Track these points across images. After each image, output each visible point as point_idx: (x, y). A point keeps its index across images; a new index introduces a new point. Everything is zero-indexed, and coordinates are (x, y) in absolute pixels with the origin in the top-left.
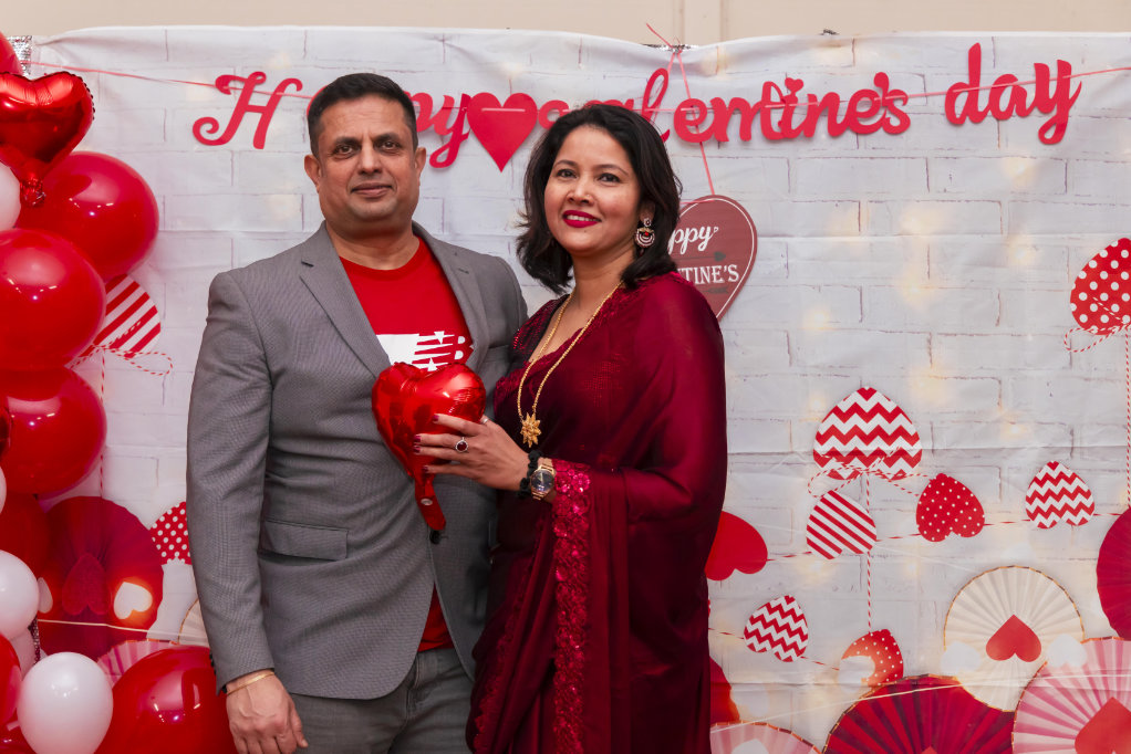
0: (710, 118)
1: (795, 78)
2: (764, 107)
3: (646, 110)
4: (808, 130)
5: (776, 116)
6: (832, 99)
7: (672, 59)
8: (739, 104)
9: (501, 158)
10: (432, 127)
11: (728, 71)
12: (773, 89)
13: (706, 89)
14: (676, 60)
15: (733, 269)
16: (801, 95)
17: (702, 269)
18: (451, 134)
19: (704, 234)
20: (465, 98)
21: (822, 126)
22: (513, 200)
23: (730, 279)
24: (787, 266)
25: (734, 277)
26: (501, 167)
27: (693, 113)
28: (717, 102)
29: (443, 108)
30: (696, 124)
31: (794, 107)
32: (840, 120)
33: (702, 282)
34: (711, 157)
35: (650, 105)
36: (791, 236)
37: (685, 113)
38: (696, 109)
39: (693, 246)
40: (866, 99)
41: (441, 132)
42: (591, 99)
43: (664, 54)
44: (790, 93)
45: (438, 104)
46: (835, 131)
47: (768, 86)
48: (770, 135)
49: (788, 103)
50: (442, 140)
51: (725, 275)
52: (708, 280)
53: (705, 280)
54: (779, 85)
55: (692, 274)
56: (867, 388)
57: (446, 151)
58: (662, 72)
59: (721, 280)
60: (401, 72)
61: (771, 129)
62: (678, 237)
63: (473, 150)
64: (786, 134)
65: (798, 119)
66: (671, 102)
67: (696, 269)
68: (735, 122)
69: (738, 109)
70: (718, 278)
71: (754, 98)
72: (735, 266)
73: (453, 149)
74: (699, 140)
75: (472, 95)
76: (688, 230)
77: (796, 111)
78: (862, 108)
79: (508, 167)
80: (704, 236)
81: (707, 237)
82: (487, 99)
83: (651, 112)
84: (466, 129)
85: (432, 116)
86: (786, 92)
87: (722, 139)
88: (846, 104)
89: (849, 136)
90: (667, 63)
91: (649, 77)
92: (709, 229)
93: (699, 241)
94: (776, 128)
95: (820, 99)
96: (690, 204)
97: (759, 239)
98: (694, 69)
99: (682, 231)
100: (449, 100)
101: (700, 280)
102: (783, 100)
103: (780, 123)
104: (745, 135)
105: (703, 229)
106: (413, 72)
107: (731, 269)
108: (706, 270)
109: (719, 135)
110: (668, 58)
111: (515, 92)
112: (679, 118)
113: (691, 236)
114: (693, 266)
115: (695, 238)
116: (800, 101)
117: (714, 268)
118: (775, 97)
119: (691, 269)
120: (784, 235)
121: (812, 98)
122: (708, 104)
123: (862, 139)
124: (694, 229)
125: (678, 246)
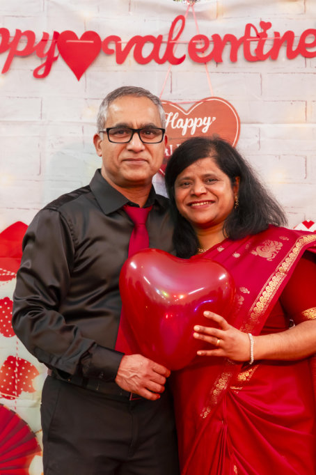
0: (211, 47)
1: (266, 21)
2: (245, 40)
3: (171, 42)
4: (274, 55)
5: (253, 46)
6: (289, 35)
7: (188, 9)
8: (229, 38)
9: (79, 72)
10: (35, 52)
11: (224, 16)
12: (252, 29)
13: (210, 28)
14: (190, 10)
16: (270, 33)
18: (46, 57)
19: (206, 122)
20: (56, 34)
21: (283, 51)
22: (86, 99)
24: (259, 142)
26: (79, 77)
27: (201, 43)
28: (216, 37)
29: (42, 40)
30: (203, 51)
31: (264, 41)
32: (294, 48)
34: (212, 72)
35: (173, 38)
36: (262, 123)
37: (196, 44)
38: (202, 41)
39: (199, 129)
40: (312, 35)
41: (40, 55)
42: (136, 35)
43: (183, 5)
44: (263, 31)
45: (39, 38)
46: (291, 55)
47: (249, 26)
48: (249, 58)
49: (261, 37)
50: (42, 60)
54: (255, 25)
56: (308, 221)
57: (43, 68)
58: (181, 17)
60: (17, 17)
61: (250, 53)
62: (189, 124)
63: (61, 67)
64: (260, 57)
65: (267, 47)
66: (187, 36)
68: (227, 50)
69: (229, 41)
71: (239, 34)
73: (48, 67)
74: (204, 61)
75: (60, 32)
76: (196, 119)
77: (267, 42)
78: (309, 40)
79: (83, 78)
81: (209, 124)
82: (70, 34)
83: (174, 43)
84: (56, 53)
85: (35, 45)
86: (260, 30)
87: (219, 60)
88: (299, 38)
89: (300, 58)
90: (184, 12)
91: (173, 20)
92: (209, 118)
93: (203, 126)
94: (253, 54)
95: (282, 35)
96: (198, 102)
97: (242, 126)
98: (201, 16)
99: (191, 119)
100: (46, 35)
102: (258, 36)
103: (256, 50)
104: (234, 58)
105: (205, 118)
106: (23, 17)
109: (216, 57)
110: (186, 9)
111: (88, 30)
112: (192, 47)
113: (198, 123)
115: (200, 125)
116: (269, 36)
118: (253, 34)
120: (258, 123)
121: (277, 34)
122: (210, 38)
123: (309, 60)
124: (200, 119)
125: (189, 130)
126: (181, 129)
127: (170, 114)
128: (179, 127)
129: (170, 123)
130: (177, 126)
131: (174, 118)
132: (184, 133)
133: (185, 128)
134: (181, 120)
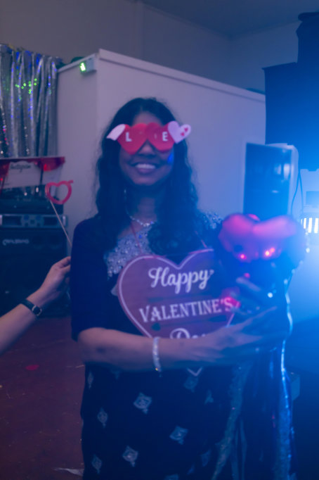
15: (228, 301)
17: (204, 303)
19: (203, 276)
23: (227, 309)
25: (229, 307)
33: (205, 313)
39: (195, 285)
51: (222, 306)
52: (210, 311)
53: (207, 311)
55: (196, 307)
59: (220, 311)
62: (183, 279)
67: (199, 303)
70: (217, 309)
72: (229, 299)
80: (203, 277)
81: (206, 278)
92: (206, 272)
93: (200, 281)
99: (185, 274)
101: (203, 311)
105: (201, 273)
107: (226, 302)
108: (207, 303)
113: (194, 278)
114: (197, 300)
115: (196, 280)
117: (213, 301)
119: (195, 303)
124: (196, 273)
125: (184, 286)
126: (174, 287)
127: (159, 270)
128: (170, 284)
129: (159, 281)
130: (168, 282)
131: (164, 274)
132: (178, 291)
133: (178, 284)
134: (173, 276)
